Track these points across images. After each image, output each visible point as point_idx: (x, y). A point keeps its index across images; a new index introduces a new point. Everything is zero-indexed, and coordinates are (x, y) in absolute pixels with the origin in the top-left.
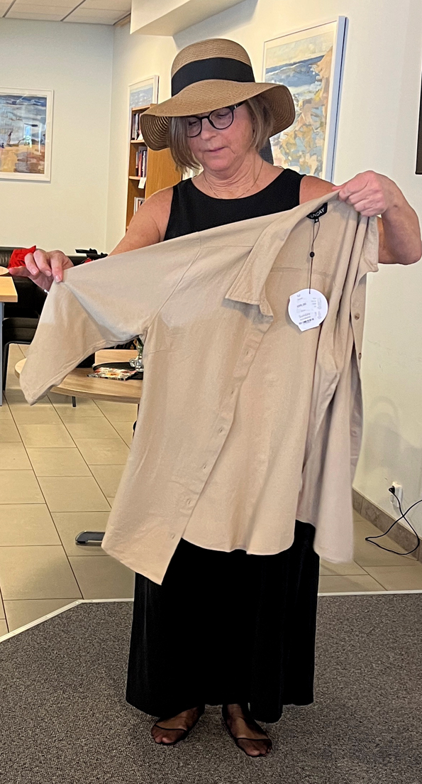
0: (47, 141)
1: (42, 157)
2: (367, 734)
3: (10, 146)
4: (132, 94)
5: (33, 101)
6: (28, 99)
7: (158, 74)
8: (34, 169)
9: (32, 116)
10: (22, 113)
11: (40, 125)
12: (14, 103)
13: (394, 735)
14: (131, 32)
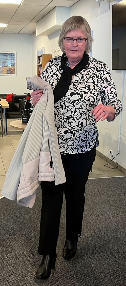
0: (15, 65)
1: (14, 70)
2: (105, 212)
3: (5, 67)
4: (37, 52)
5: (11, 55)
6: (10, 54)
7: (44, 46)
8: (12, 73)
9: (10, 59)
10: (8, 58)
11: (13, 61)
12: (6, 55)
13: (112, 212)
14: (36, 36)
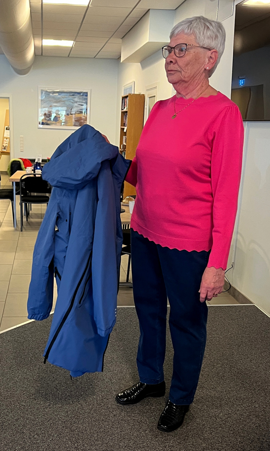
0: (88, 112)
3: (71, 114)
4: (124, 90)
5: (82, 94)
6: (79, 93)
7: (134, 80)
9: (81, 101)
10: (76, 99)
11: (85, 105)
12: (73, 95)
14: (121, 62)
